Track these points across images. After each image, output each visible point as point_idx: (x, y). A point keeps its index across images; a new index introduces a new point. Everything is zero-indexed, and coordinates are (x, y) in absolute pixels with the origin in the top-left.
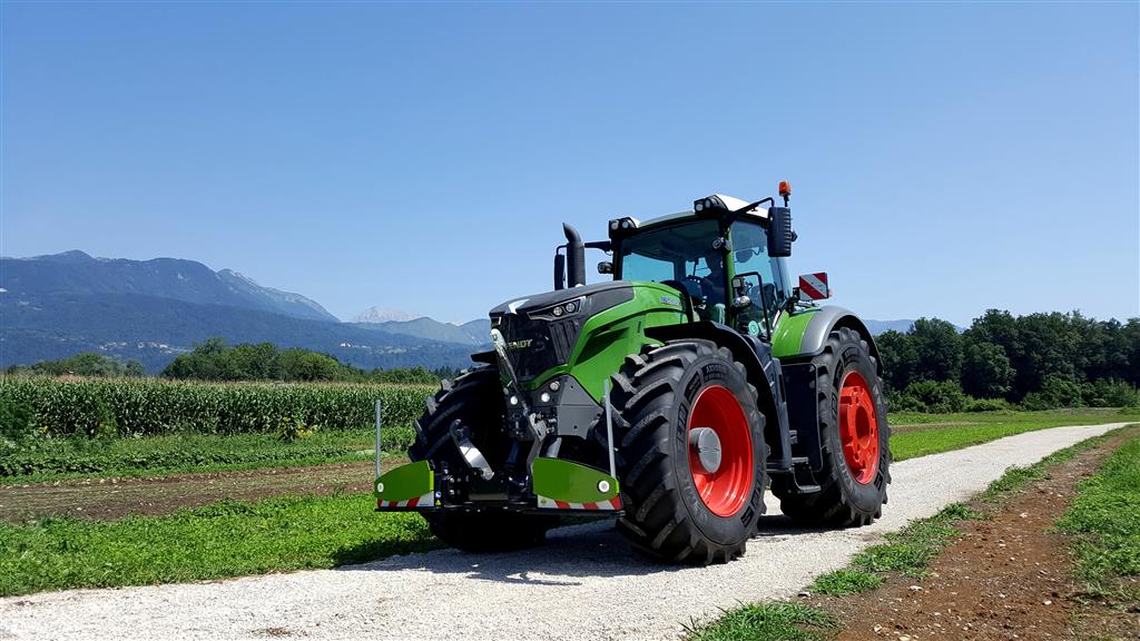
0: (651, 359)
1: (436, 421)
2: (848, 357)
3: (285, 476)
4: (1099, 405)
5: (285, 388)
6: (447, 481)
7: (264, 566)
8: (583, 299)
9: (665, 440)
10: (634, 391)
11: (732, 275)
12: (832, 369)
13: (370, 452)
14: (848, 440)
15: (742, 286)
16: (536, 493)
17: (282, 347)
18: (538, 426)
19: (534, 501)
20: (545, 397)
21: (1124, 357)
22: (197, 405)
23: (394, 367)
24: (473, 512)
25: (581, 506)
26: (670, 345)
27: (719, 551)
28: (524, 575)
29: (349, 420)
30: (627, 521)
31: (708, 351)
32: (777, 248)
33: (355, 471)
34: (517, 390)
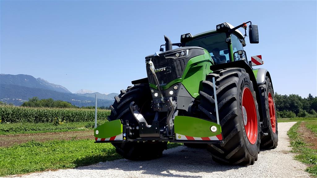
0: (221, 74)
1: (121, 105)
2: (269, 86)
3: (55, 135)
4: (284, 117)
5: (56, 110)
6: (129, 129)
7: (43, 167)
8: (188, 51)
9: (236, 108)
10: (217, 87)
11: (233, 52)
12: (267, 90)
13: (82, 128)
14: (271, 117)
15: (242, 53)
16: (175, 133)
17: (55, 100)
18: (173, 103)
19: (174, 137)
20: (171, 93)
21: (288, 105)
22: (28, 114)
23: (88, 106)
24: (141, 142)
25: (200, 139)
26: (228, 69)
27: (252, 159)
28: (168, 172)
29: (75, 119)
30: (215, 147)
31: (244, 73)
32: (254, 40)
33: (78, 134)
34: (159, 89)
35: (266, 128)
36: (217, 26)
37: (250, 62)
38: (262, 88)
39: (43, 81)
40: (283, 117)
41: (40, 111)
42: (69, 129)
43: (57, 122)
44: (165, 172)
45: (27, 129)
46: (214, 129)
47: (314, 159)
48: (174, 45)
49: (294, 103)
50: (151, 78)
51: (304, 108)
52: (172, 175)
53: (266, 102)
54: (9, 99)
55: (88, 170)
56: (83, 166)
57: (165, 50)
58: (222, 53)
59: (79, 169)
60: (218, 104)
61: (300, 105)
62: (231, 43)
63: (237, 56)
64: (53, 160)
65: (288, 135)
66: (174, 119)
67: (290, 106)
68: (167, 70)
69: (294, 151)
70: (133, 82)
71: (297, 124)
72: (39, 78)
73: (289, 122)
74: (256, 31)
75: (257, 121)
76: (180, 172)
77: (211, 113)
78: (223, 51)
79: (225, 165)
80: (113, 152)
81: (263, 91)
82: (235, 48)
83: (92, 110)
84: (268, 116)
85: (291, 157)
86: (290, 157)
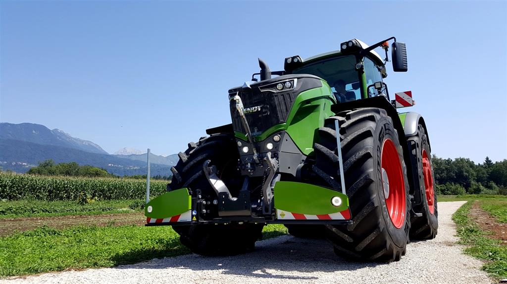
0: (348, 118)
1: (188, 166)
2: (423, 140)
3: (80, 219)
4: (448, 194)
5: (82, 180)
6: (201, 203)
7: (62, 265)
8: (296, 80)
9: (371, 170)
10: (342, 137)
11: (366, 86)
12: (420, 145)
13: (125, 209)
14: (427, 188)
15: (381, 87)
16: (275, 209)
17: (81, 165)
18: (273, 161)
19: (274, 215)
20: (270, 146)
21: (453, 174)
22: (37, 186)
23: (134, 175)
24: (221, 225)
25: (315, 217)
26: (358, 110)
27: (397, 252)
28: (264, 271)
29: (113, 196)
30: (339, 231)
31: (384, 115)
32: (399, 66)
33: (118, 217)
34: (250, 140)
35: (418, 205)
36: (342, 45)
37: (394, 102)
38: (413, 143)
39: (62, 134)
40: (445, 194)
41: (56, 182)
42: (103, 210)
43: (83, 200)
44: (259, 272)
45: (34, 210)
46: (337, 201)
47: (495, 252)
48: (273, 73)
49: (462, 172)
50: (237, 123)
51: (479, 180)
52: (270, 276)
53: (419, 165)
54: (5, 162)
55: (134, 269)
56: (127, 264)
57: (259, 81)
58: (349, 87)
59: (119, 268)
60: (343, 163)
61: (472, 175)
62: (364, 70)
63: (372, 92)
64: (78, 255)
65: (453, 219)
66: (273, 187)
67: (456, 176)
68: (264, 111)
69: (463, 242)
70: (208, 131)
71: (468, 204)
72: (56, 130)
73: (455, 202)
74: (404, 52)
75: (405, 192)
76: (282, 272)
77: (332, 178)
78: (351, 84)
79: (354, 262)
80: (175, 243)
81: (415, 146)
82: (369, 80)
83: (141, 181)
84: (422, 186)
85: (458, 250)
86: (456, 251)
